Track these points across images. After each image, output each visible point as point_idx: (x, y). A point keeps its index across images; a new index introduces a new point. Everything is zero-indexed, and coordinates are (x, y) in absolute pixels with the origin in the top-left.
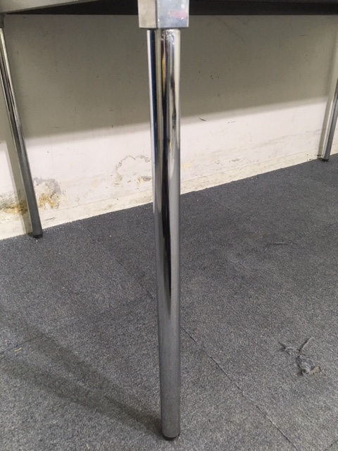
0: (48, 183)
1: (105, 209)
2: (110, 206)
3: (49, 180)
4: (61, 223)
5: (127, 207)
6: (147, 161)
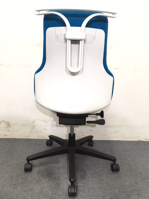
0: (6, 123)
1: (27, 137)
2: (29, 136)
4: (9, 137)
5: (36, 138)
6: (46, 122)
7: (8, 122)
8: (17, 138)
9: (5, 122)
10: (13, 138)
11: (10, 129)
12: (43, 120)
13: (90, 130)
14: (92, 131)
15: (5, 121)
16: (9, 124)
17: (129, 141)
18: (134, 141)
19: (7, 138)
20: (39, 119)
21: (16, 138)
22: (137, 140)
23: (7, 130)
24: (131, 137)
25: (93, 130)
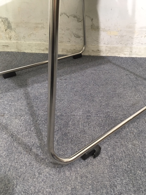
0: (4, 20)
3: (4, 18)
4: (13, 50)
6: (79, 21)
7: (7, 19)
8: (26, 51)
10: (19, 51)
11: (13, 34)
16: (9, 23)
19: (10, 51)
20: (65, 14)
21: (25, 53)
23: (7, 36)
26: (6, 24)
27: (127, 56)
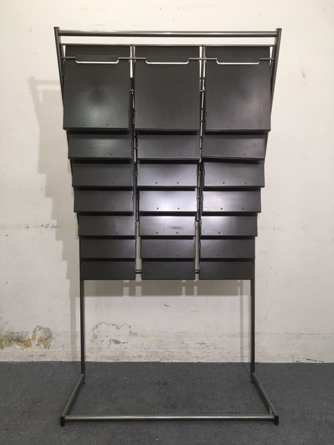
3: (46, 329)
4: (49, 360)
5: (98, 360)
6: (118, 328)
7: (49, 330)
8: (63, 360)
9: (43, 330)
12: (113, 325)
13: (200, 342)
14: (204, 344)
15: (43, 328)
16: (50, 333)
17: (276, 364)
18: (286, 364)
19: (46, 360)
20: (104, 323)
22: (290, 361)
24: (278, 355)
25: (205, 342)
26: (48, 334)
27: (170, 361)
